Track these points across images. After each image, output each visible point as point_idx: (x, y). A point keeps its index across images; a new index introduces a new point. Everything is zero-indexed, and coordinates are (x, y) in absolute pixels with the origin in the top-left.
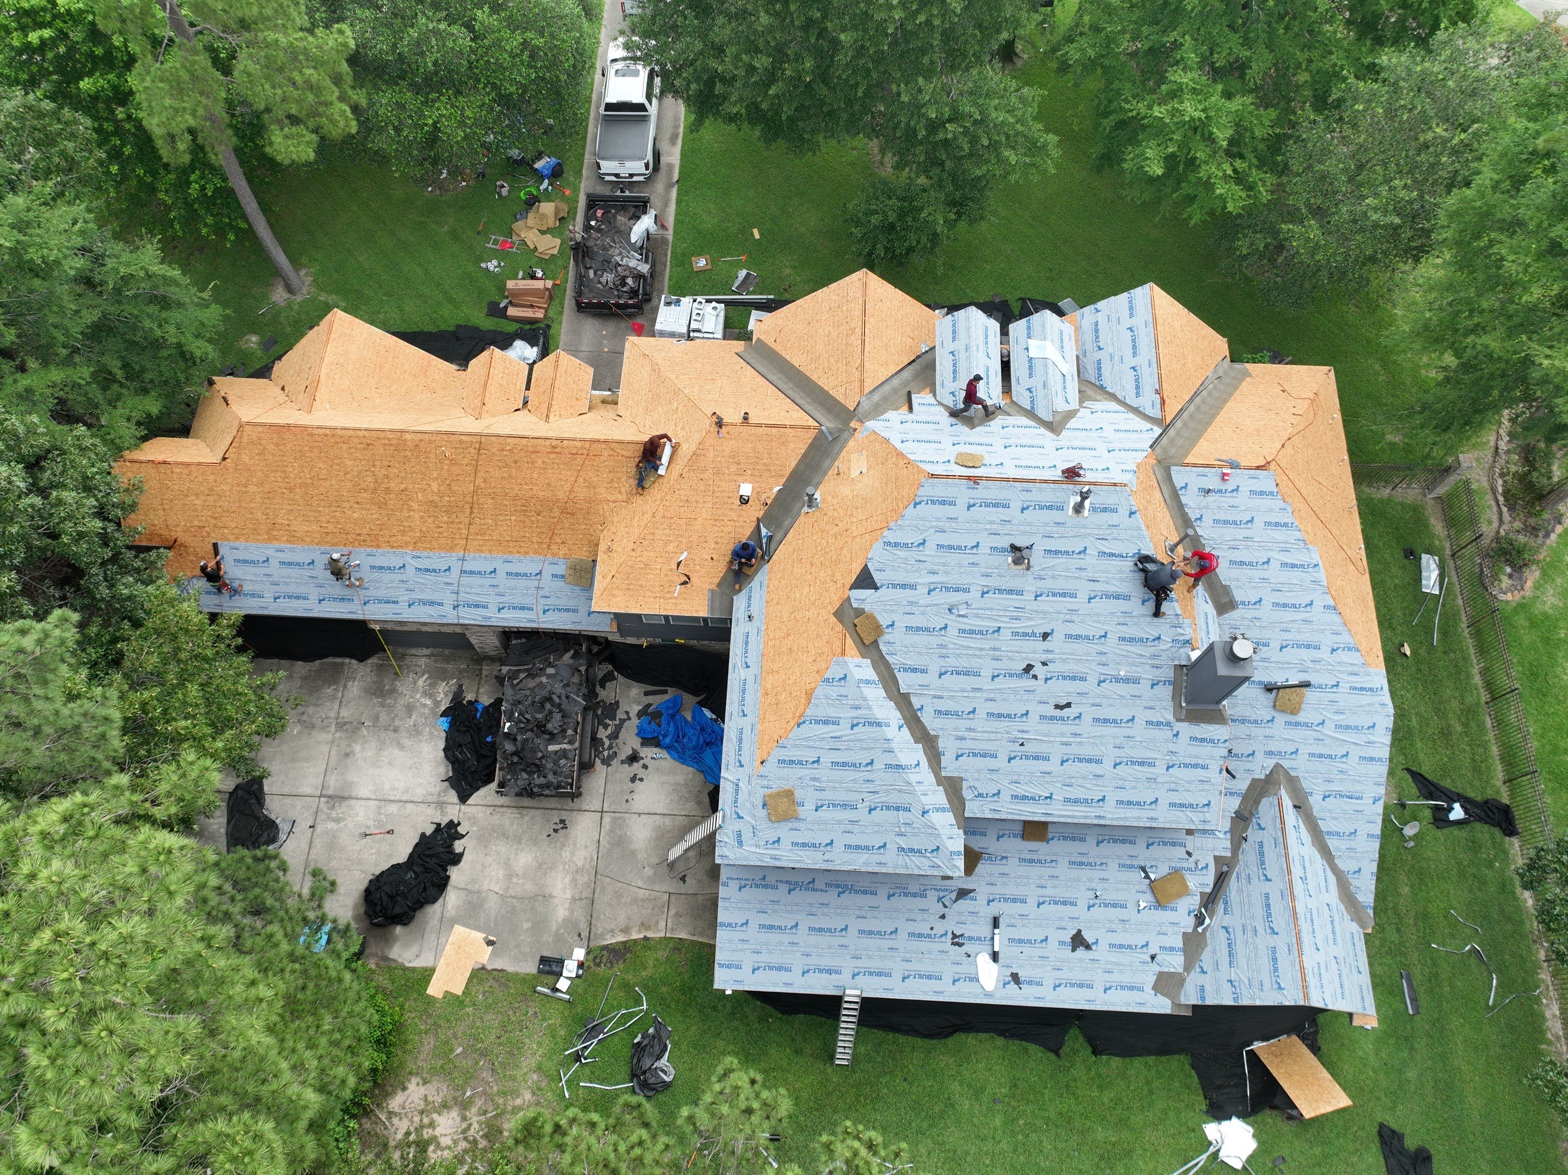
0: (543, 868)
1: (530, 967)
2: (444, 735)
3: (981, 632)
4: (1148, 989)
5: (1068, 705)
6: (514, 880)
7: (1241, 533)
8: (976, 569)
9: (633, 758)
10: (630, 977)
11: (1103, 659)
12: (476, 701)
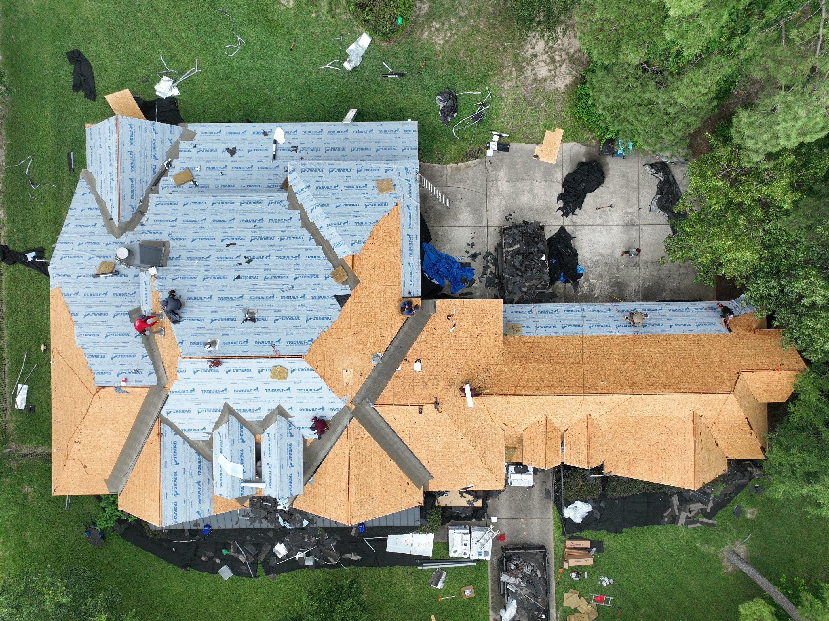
0: (515, 195)
1: (513, 146)
2: (579, 263)
3: (275, 277)
4: (198, 133)
5: (228, 245)
6: (528, 188)
7: (120, 351)
8: (277, 309)
9: (474, 256)
10: (463, 144)
11: (206, 268)
12: (565, 283)
